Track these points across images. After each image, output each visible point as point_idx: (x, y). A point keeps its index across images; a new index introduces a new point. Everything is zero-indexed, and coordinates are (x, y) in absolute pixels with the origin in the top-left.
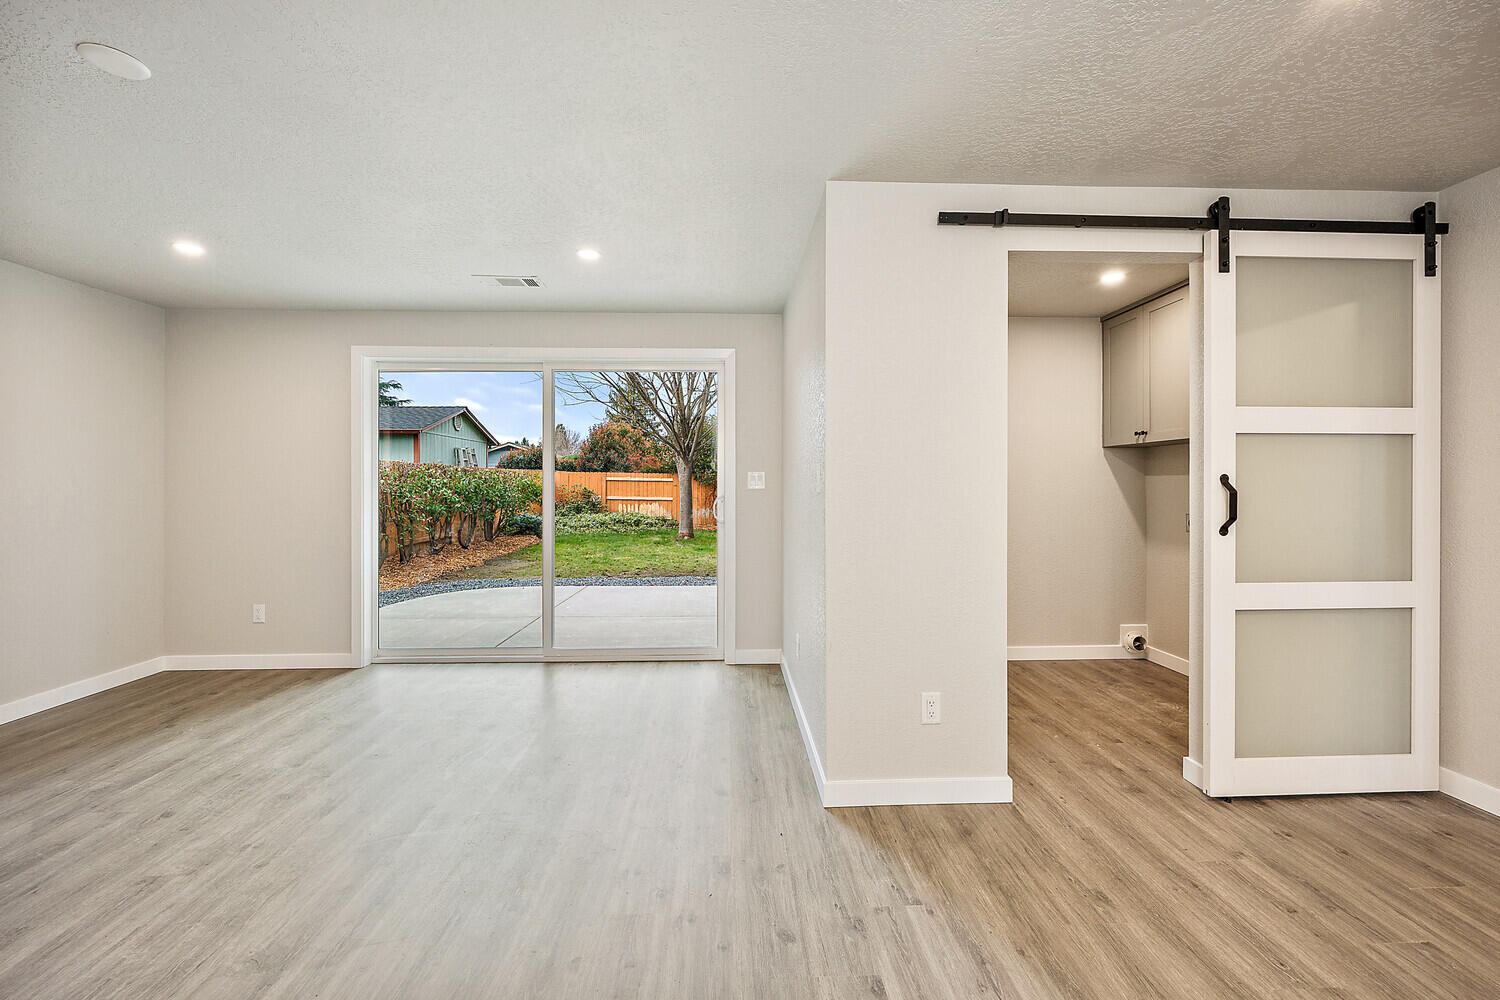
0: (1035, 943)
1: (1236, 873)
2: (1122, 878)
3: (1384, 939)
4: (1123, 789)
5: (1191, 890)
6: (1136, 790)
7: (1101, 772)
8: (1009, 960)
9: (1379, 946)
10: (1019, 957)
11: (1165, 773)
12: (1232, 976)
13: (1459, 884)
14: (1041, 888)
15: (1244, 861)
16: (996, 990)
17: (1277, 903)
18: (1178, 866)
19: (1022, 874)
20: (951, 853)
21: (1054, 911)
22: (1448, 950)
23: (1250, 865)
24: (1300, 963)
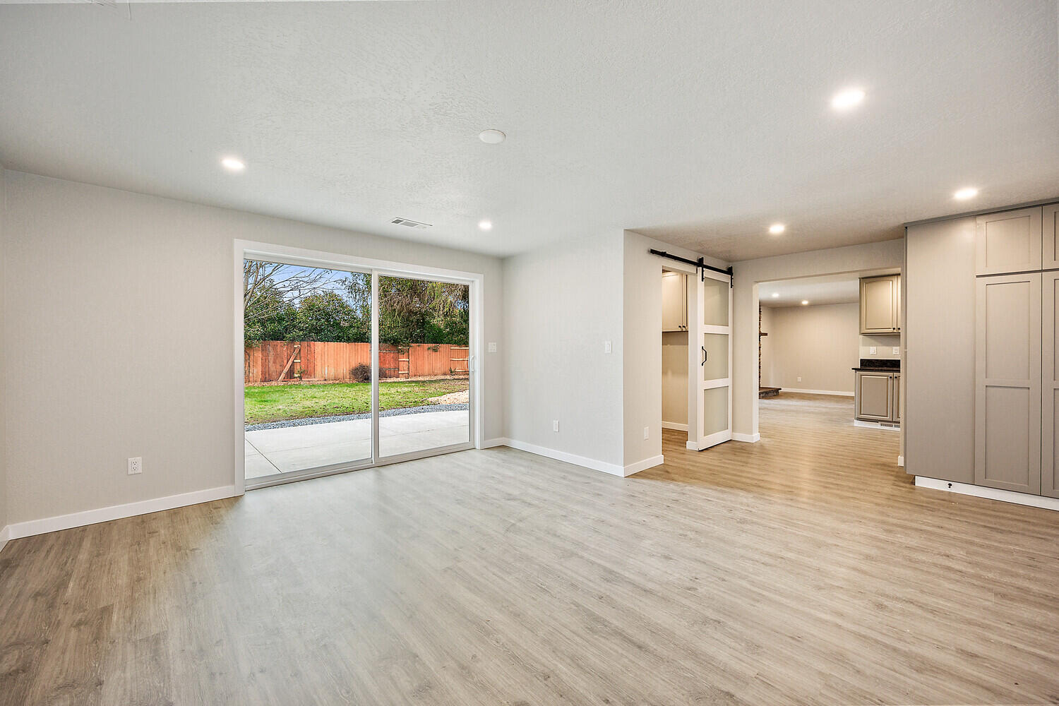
2: (710, 470)
5: (726, 468)
9: (761, 467)
11: (682, 448)
13: (756, 454)
15: (722, 460)
17: (739, 465)
18: (716, 465)
20: (673, 476)
23: (724, 461)
24: (756, 473)
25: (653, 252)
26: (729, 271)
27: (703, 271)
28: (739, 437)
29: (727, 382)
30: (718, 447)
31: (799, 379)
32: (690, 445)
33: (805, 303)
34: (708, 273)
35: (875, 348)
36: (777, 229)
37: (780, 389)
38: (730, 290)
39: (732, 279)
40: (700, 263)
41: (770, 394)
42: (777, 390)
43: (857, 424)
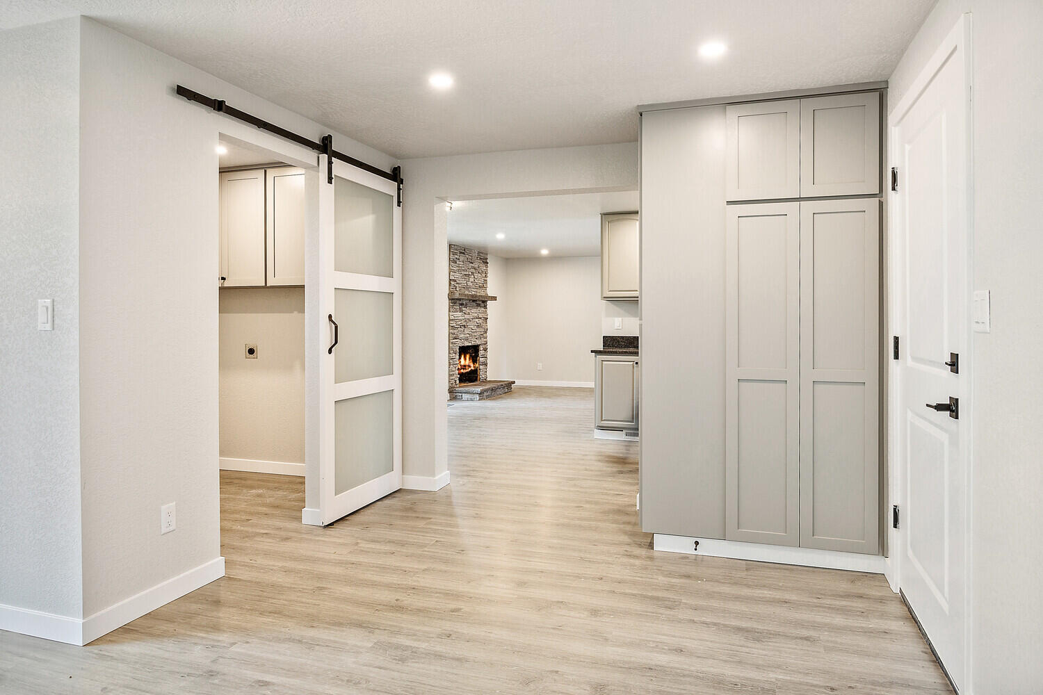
0: (312, 620)
1: (362, 551)
2: (320, 577)
3: (425, 547)
4: (279, 541)
5: (354, 566)
6: (287, 539)
7: (256, 539)
8: (311, 633)
9: (426, 549)
10: (313, 629)
11: (293, 525)
12: (395, 584)
13: (430, 519)
14: (290, 601)
15: (361, 545)
16: (317, 645)
17: (385, 553)
18: (340, 560)
19: (274, 601)
20: (221, 615)
21: (308, 605)
22: (442, 540)
23: (364, 545)
24: (409, 568)
25: (182, 91)
26: (395, 175)
27: (330, 163)
28: (415, 482)
29: (392, 382)
30: (368, 511)
31: (540, 366)
32: (310, 516)
33: (545, 252)
34: (340, 168)
35: (620, 319)
36: (441, 82)
37: (514, 382)
38: (397, 211)
39: (399, 189)
40: (324, 146)
41: (499, 391)
42: (510, 384)
43: (599, 434)
